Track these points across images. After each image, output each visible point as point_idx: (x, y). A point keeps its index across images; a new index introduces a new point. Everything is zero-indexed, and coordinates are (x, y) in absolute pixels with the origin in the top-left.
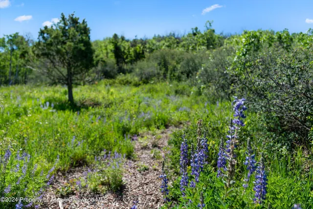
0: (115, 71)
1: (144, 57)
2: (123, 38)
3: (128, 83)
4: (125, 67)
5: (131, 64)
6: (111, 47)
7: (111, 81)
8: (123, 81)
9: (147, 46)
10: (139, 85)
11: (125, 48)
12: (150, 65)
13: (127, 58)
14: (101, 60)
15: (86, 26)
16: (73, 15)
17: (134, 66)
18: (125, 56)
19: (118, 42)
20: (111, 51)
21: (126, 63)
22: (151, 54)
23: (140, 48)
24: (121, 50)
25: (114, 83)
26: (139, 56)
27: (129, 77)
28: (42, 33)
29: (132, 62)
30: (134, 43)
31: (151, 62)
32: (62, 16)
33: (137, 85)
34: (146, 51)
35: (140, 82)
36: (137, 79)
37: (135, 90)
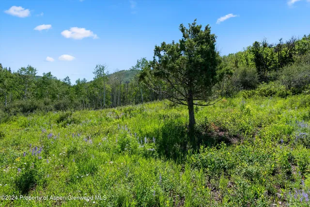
0: (256, 79)
1: (293, 61)
2: (265, 46)
3: (271, 94)
4: (268, 74)
5: (275, 70)
6: (252, 56)
7: (250, 92)
8: (264, 91)
9: (297, 47)
10: (287, 95)
11: (267, 55)
12: (302, 69)
13: (270, 65)
14: (226, 72)
15: (209, 33)
16: (194, 24)
17: (279, 73)
18: (268, 63)
19: (259, 50)
20: (252, 60)
21: (269, 70)
22: (303, 57)
23: (287, 52)
24: (263, 57)
25: (254, 94)
26: (286, 60)
27: (272, 86)
28: (157, 50)
29: (275, 69)
30: (279, 47)
31: (302, 66)
32: (181, 28)
33: (283, 96)
34: (295, 54)
35: (288, 92)
36: (283, 87)
37: (281, 102)
